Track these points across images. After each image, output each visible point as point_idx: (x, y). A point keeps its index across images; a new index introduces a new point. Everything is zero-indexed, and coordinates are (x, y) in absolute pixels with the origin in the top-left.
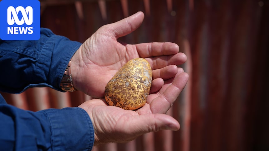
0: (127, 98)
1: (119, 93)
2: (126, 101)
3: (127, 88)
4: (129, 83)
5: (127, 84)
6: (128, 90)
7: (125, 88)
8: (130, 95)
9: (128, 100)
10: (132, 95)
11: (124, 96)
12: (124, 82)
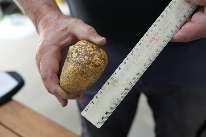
0: (85, 46)
1: (90, 51)
2: (86, 45)
3: (81, 53)
4: (78, 57)
5: (80, 56)
6: (82, 51)
7: (83, 54)
8: (81, 47)
9: (85, 45)
10: (80, 47)
11: (86, 48)
12: (82, 58)
